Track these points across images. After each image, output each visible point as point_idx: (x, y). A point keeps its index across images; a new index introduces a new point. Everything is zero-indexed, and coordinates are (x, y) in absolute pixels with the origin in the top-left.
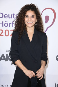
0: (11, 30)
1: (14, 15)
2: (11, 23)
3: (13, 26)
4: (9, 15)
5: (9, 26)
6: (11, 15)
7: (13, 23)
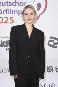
0: (5, 18)
1: (7, 2)
2: (4, 11)
3: (6, 14)
4: (2, 2)
5: (3, 14)
6: (5, 2)
7: (6, 11)
